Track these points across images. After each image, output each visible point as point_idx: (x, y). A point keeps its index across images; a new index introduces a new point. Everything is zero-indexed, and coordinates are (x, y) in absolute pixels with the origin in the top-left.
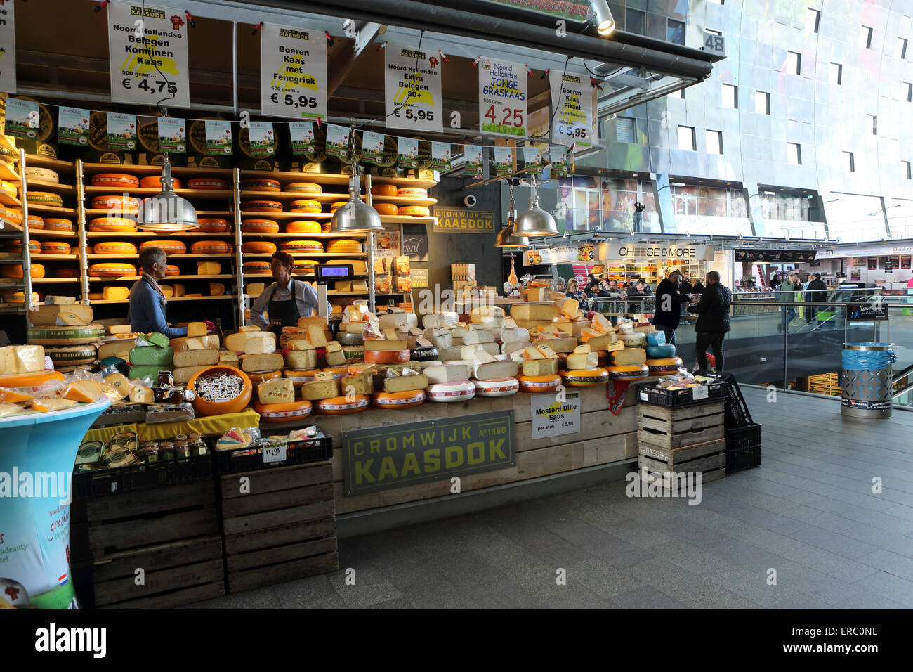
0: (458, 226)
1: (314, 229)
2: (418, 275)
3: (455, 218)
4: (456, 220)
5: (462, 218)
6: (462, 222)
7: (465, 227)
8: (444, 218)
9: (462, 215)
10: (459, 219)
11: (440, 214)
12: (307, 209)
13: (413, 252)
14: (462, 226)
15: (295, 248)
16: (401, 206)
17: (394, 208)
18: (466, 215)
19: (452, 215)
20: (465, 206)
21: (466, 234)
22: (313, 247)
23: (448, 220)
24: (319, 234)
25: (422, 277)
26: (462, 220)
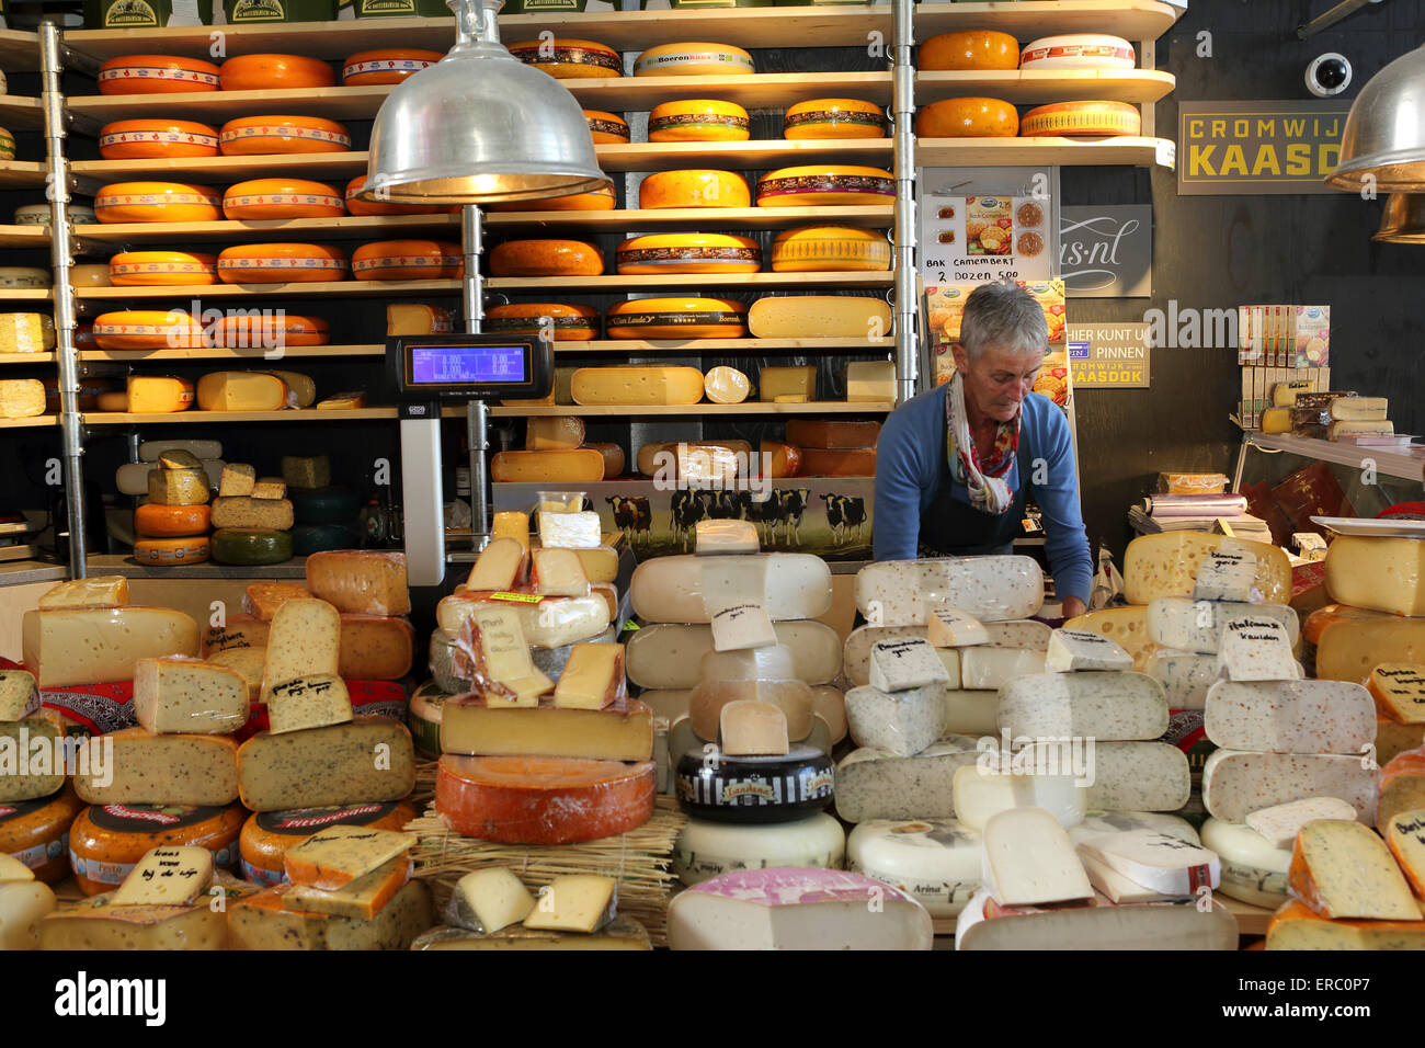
0: (1276, 171)
1: (721, 195)
2: (1114, 344)
3: (1266, 139)
4: (1267, 149)
5: (1294, 140)
6: (1291, 156)
7: (1305, 170)
8: (1222, 146)
9: (1294, 128)
10: (1281, 143)
11: (1207, 129)
12: (690, 129)
13: (1097, 264)
14: (1291, 170)
15: (649, 257)
16: (1030, 104)
17: (1003, 113)
18: (1309, 129)
19: (1253, 128)
20: (1308, 95)
21: (1304, 197)
22: (715, 253)
23: (1234, 150)
24: (744, 212)
25: (1127, 353)
26: (1291, 149)
